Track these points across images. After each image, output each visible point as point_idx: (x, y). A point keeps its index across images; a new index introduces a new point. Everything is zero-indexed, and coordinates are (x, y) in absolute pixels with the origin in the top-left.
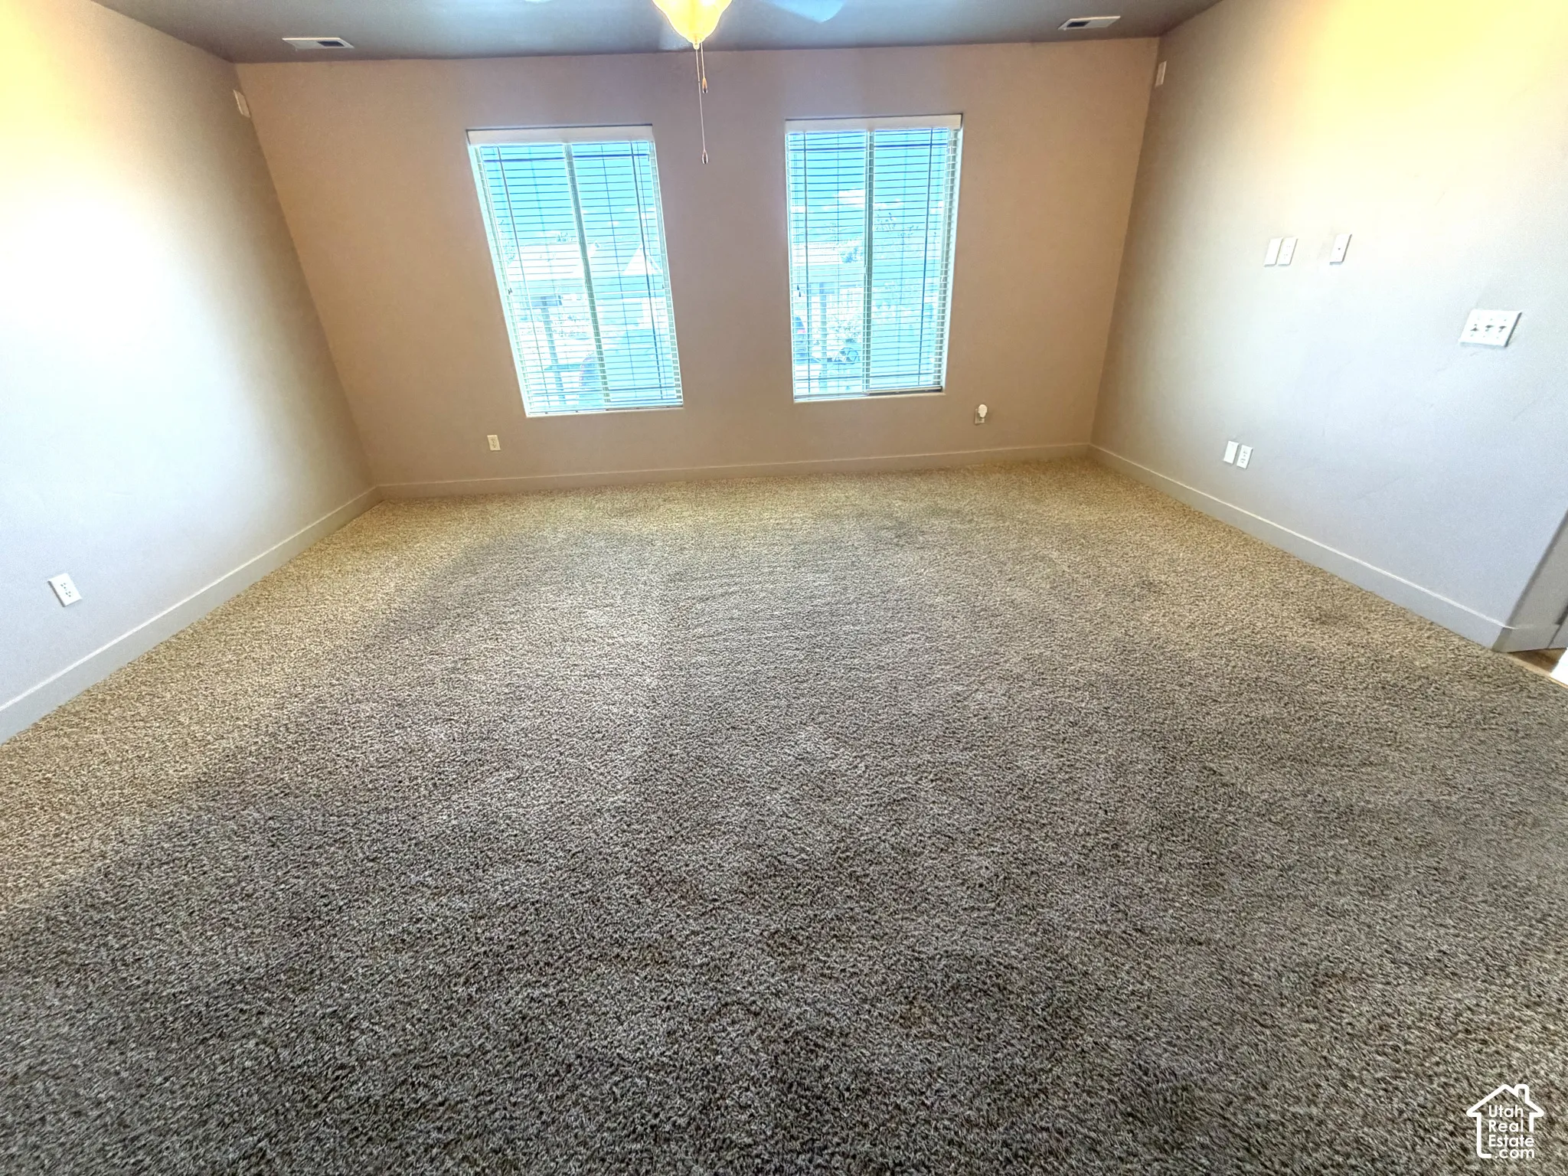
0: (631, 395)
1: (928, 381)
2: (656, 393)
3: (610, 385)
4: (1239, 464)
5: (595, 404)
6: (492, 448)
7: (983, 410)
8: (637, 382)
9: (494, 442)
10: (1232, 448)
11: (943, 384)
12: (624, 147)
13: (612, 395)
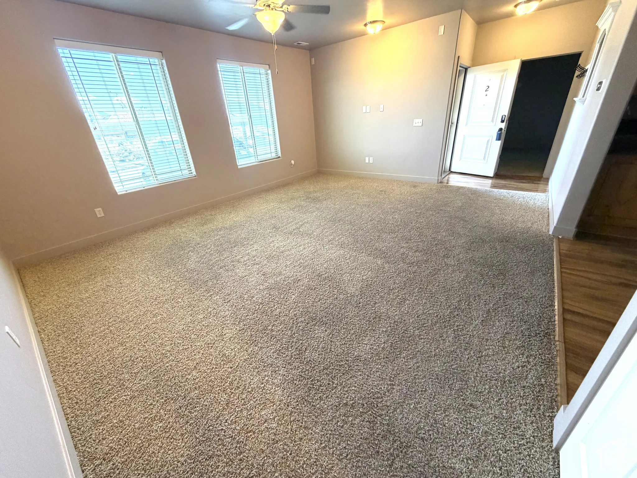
0: (170, 175)
1: (274, 155)
2: (180, 173)
3: (157, 172)
4: (370, 162)
5: (151, 183)
6: (99, 216)
7: (293, 162)
8: (172, 169)
9: (99, 212)
10: (367, 159)
11: (280, 155)
12: (146, 60)
13: (159, 177)
